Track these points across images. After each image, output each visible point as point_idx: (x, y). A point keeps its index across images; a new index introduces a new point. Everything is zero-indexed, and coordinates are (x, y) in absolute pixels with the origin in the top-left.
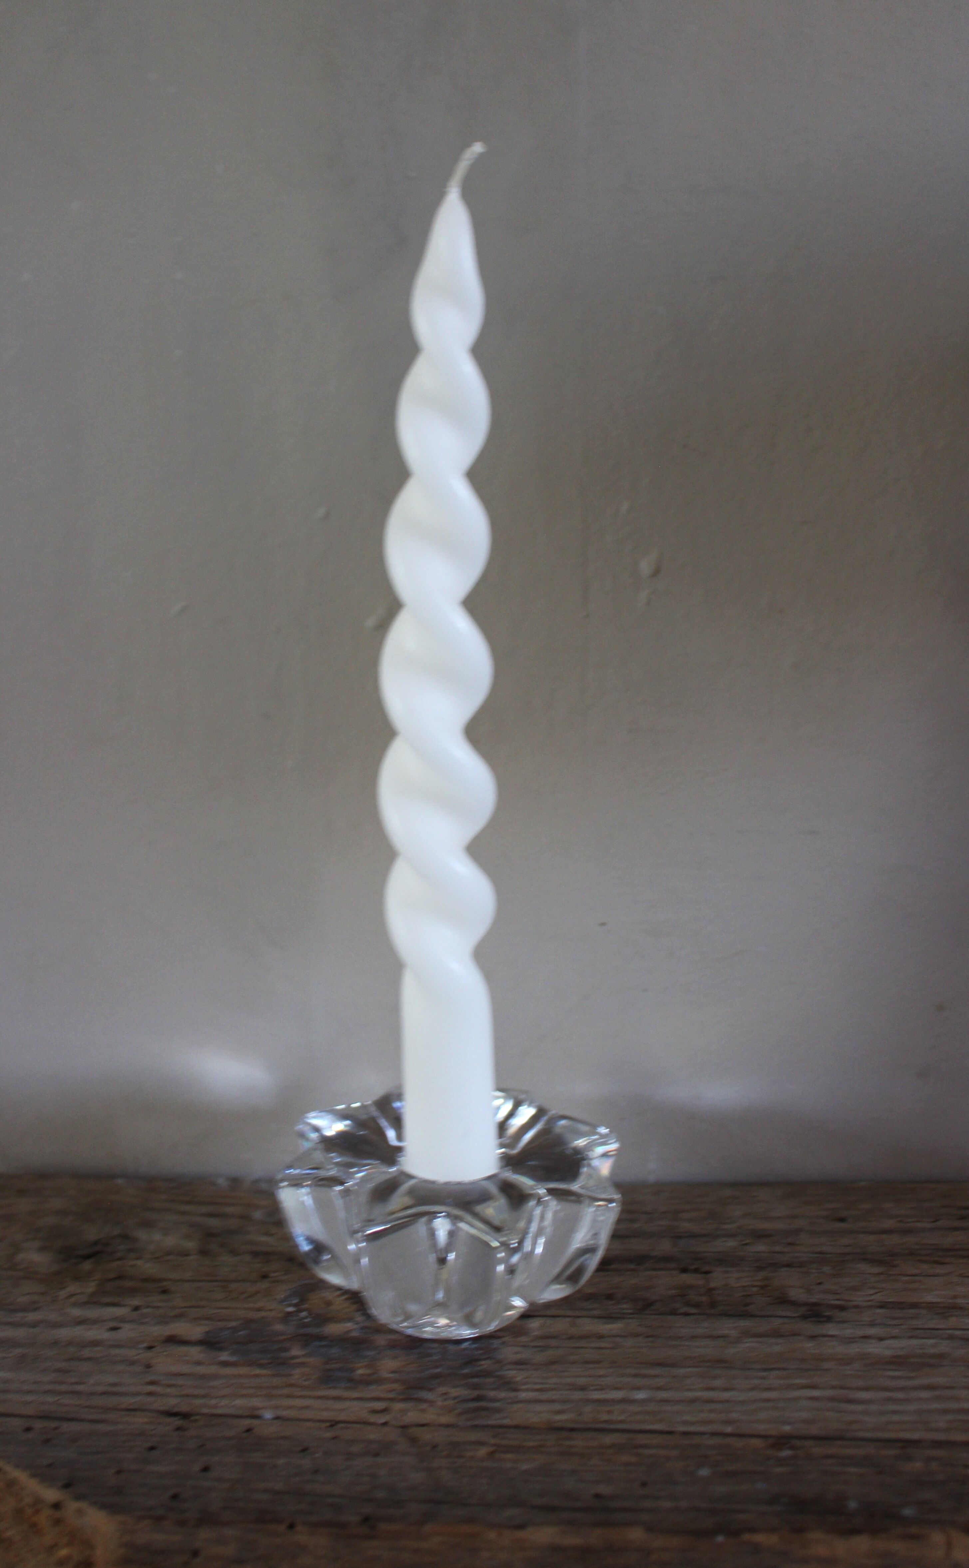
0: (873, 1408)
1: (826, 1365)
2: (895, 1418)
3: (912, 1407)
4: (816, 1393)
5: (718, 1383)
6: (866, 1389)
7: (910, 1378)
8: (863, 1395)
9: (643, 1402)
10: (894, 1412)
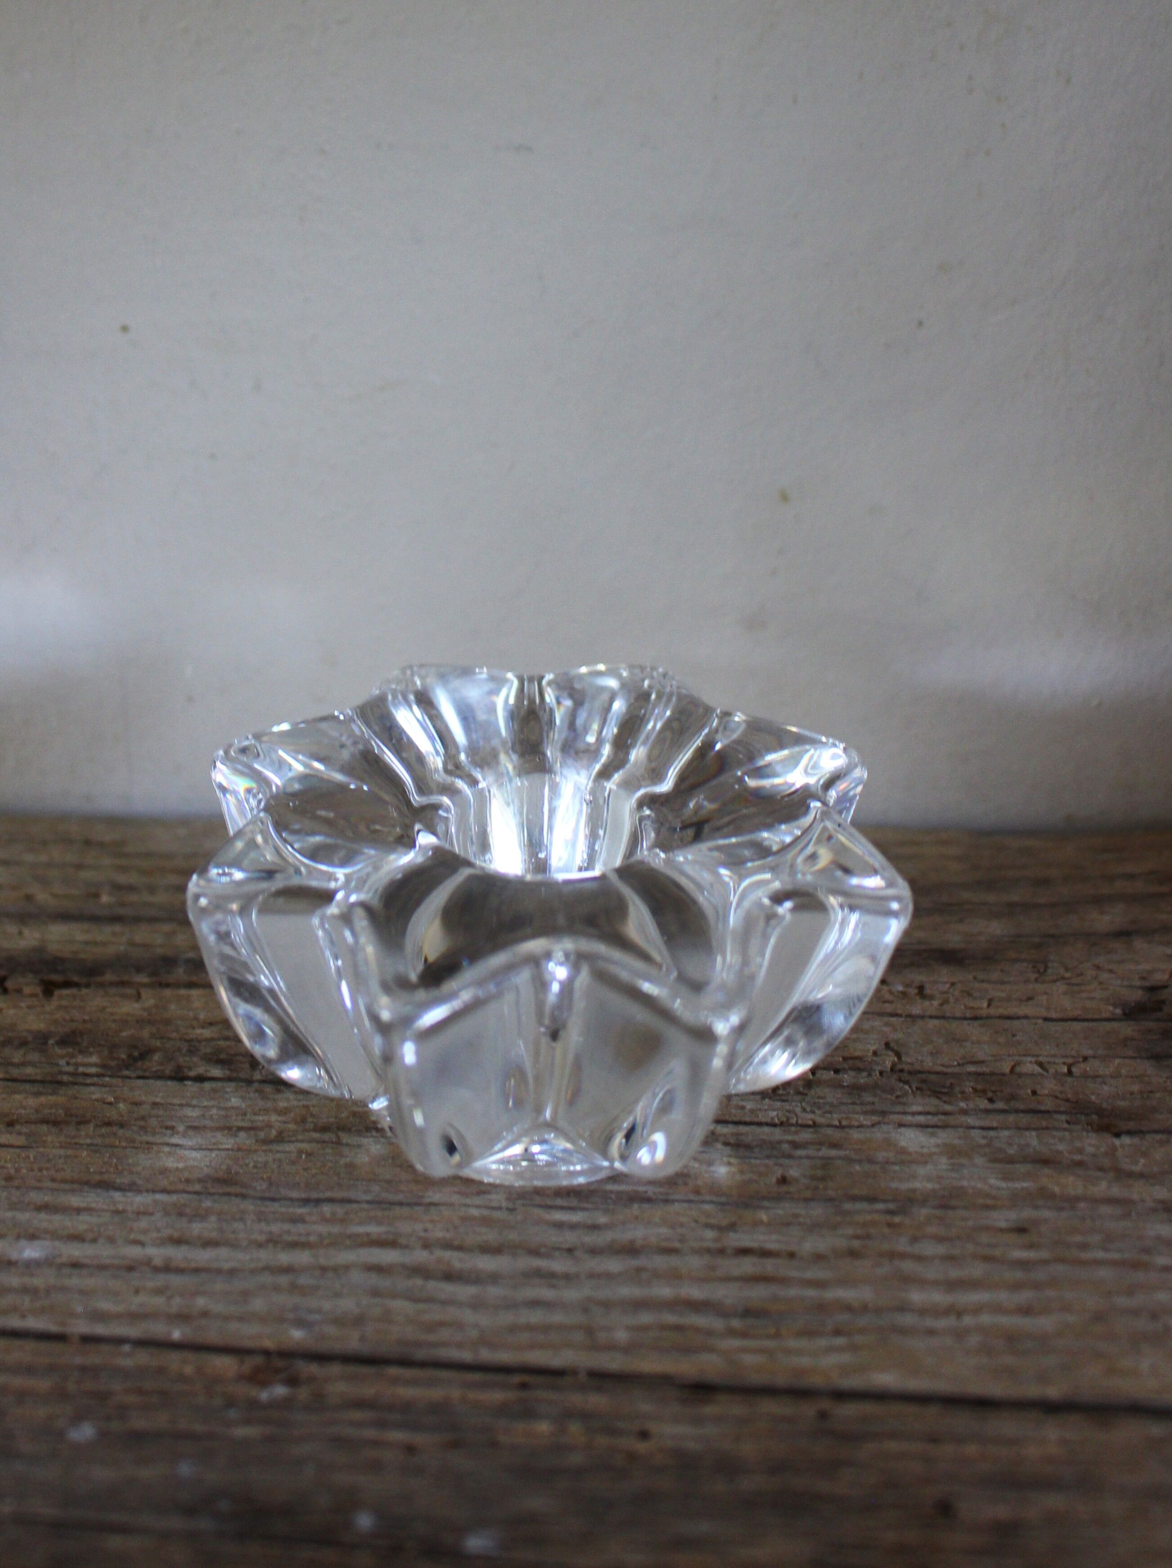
0: (493, 1292)
1: (435, 1196)
2: (536, 1317)
3: (571, 1294)
4: (388, 1256)
5: (197, 1228)
6: (496, 1250)
7: (594, 1227)
8: (486, 1263)
9: (30, 1266)
10: (535, 1304)
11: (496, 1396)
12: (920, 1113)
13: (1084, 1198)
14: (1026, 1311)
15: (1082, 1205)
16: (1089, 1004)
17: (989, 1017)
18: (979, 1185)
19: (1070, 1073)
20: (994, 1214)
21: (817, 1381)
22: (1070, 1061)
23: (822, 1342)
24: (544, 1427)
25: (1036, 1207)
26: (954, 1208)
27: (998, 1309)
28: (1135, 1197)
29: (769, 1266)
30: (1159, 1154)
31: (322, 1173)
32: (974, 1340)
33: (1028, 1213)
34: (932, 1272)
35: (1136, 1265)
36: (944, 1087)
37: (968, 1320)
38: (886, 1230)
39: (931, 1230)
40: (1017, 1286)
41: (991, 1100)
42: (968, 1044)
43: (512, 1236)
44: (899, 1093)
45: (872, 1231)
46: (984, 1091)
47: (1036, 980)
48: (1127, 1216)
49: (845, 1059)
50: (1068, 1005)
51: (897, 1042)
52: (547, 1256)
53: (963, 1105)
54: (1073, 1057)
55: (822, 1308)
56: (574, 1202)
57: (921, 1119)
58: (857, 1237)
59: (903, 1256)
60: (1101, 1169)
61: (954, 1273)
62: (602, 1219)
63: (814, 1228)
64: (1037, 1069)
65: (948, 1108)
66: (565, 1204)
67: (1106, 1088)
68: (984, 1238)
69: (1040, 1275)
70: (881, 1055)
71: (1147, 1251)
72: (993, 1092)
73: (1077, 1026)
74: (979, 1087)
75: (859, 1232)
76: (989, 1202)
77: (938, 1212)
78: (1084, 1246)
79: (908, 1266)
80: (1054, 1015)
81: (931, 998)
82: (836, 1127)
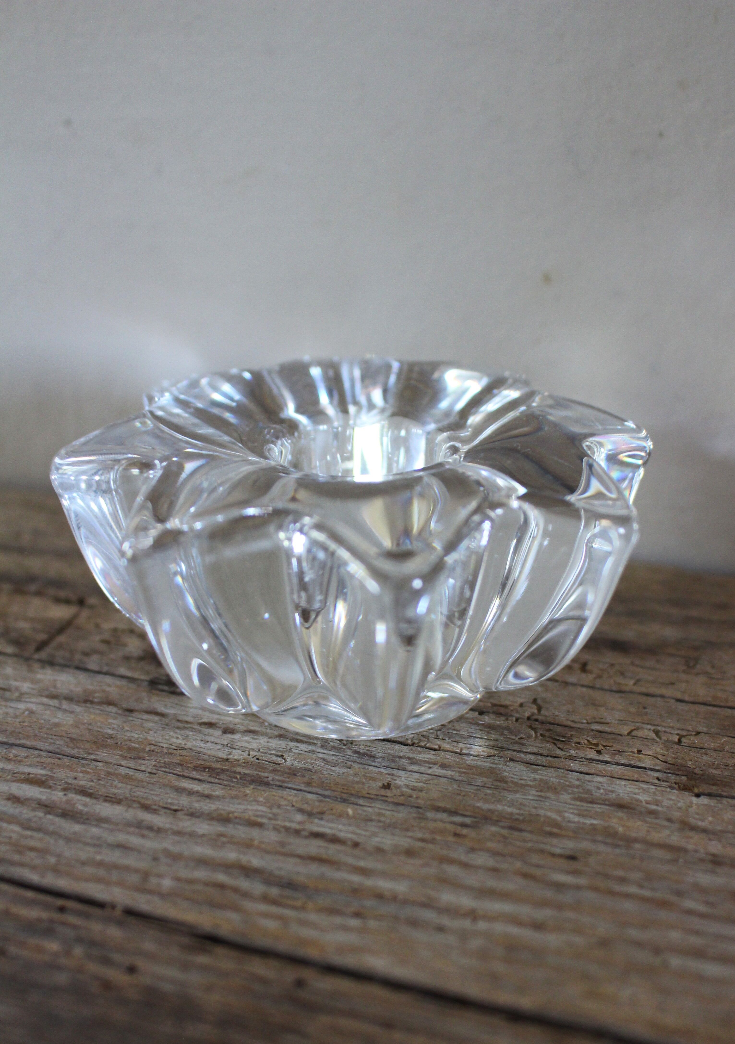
11: (33, 913)
12: (533, 754)
13: (643, 841)
14: (538, 926)
15: (637, 846)
16: (719, 694)
17: (631, 692)
18: (554, 816)
19: (680, 741)
20: (555, 841)
21: (312, 953)
22: (684, 733)
23: (338, 920)
24: (53, 946)
25: (594, 841)
26: (521, 830)
27: (516, 921)
28: (690, 847)
29: (332, 850)
30: (728, 815)
31: (30, 727)
32: (476, 943)
33: (585, 845)
34: (472, 880)
35: (663, 904)
36: (564, 737)
37: (482, 925)
38: (451, 839)
39: (490, 845)
40: (543, 903)
41: (599, 752)
42: (602, 709)
43: (139, 793)
44: (522, 736)
45: (438, 838)
46: (597, 745)
47: (684, 671)
48: (674, 861)
49: (494, 705)
50: (702, 693)
51: (544, 700)
52: (155, 812)
53: (573, 752)
54: (689, 731)
55: (356, 891)
56: (205, 776)
57: (532, 758)
58: (422, 840)
59: (452, 861)
60: (669, 820)
61: (491, 883)
62: (218, 792)
63: (388, 827)
64: (654, 736)
65: (559, 752)
66: (198, 777)
67: (705, 758)
68: (535, 859)
69: (568, 897)
70: (525, 707)
71: (679, 893)
72: (604, 746)
73: (703, 709)
74: (594, 741)
75: (428, 836)
76: (555, 830)
77: (505, 832)
78: (623, 880)
79: (452, 870)
80: (687, 698)
81: (590, 672)
82: (457, 753)
